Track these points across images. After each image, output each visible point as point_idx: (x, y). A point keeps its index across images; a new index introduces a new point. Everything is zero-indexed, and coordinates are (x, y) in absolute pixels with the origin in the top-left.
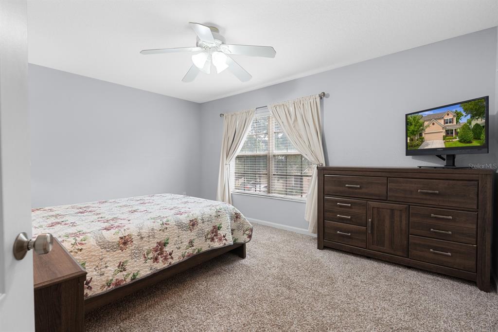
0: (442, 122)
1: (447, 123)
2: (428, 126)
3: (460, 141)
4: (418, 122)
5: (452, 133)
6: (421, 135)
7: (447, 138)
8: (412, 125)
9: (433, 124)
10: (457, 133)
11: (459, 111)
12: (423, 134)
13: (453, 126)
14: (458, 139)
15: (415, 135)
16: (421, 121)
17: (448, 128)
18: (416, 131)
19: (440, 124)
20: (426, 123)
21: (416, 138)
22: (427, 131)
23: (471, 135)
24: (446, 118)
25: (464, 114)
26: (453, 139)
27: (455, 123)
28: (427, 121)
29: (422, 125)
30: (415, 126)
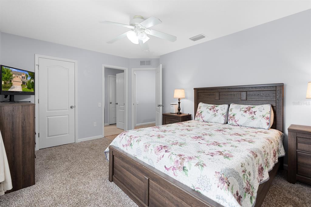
0: (21, 77)
1: (23, 78)
2: (15, 77)
3: (27, 88)
4: (9, 73)
5: (25, 83)
6: (11, 81)
7: (23, 85)
8: (5, 74)
9: (17, 77)
10: (26, 84)
11: (27, 74)
12: (12, 81)
13: (25, 80)
14: (27, 87)
15: (7, 80)
16: (11, 73)
17: (23, 81)
18: (8, 78)
19: (20, 78)
20: (14, 75)
21: (8, 83)
22: (14, 79)
23: (31, 86)
24: (23, 75)
25: (29, 76)
26: (25, 86)
27: (26, 79)
28: (14, 74)
29: (11, 76)
30: (8, 75)
